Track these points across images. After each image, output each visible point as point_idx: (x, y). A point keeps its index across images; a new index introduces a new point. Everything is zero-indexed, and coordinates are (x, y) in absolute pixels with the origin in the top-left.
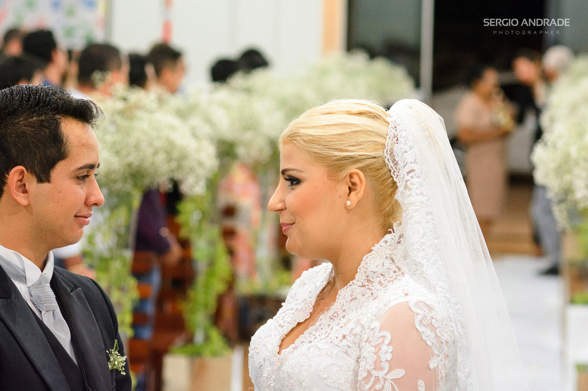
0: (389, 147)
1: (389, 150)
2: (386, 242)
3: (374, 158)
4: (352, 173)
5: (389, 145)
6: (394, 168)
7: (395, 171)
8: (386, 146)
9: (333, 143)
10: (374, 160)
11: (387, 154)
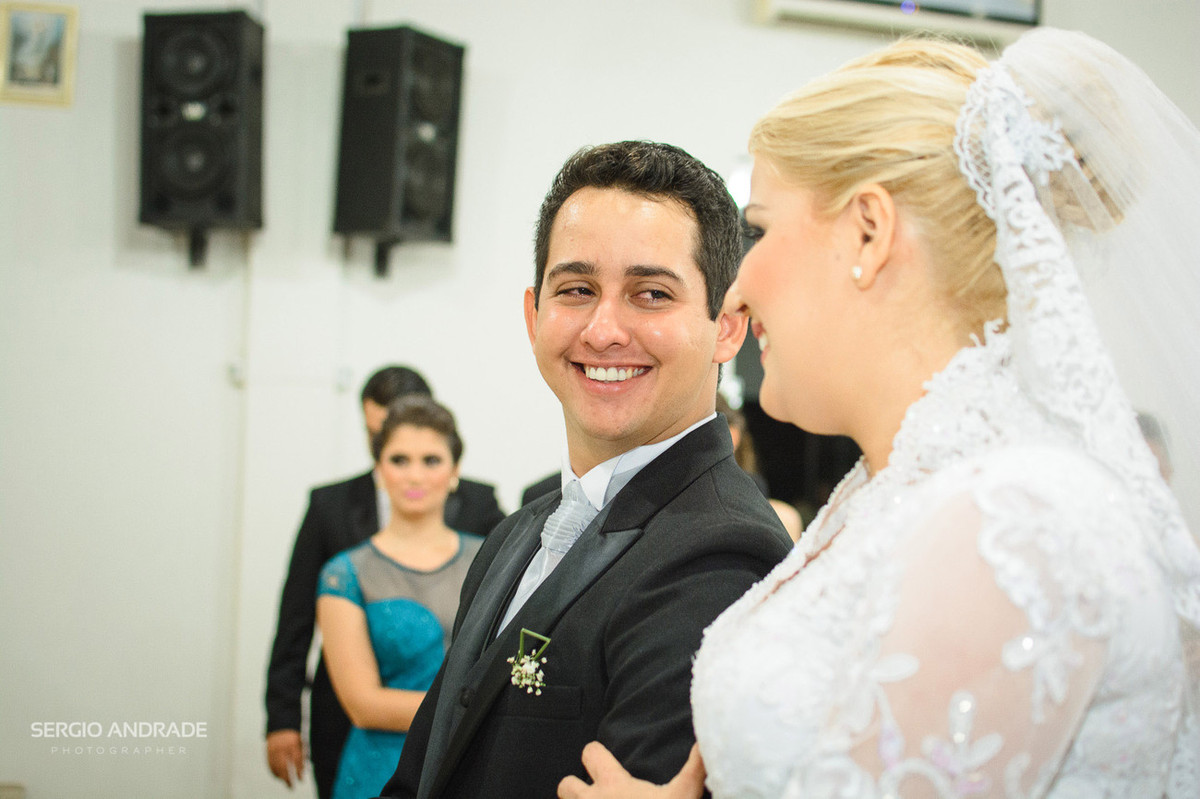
0: (966, 134)
1: (966, 140)
2: (963, 368)
3: (922, 158)
4: (865, 195)
5: (967, 127)
6: (983, 183)
7: (986, 193)
8: (959, 131)
9: (824, 131)
10: (921, 164)
11: (963, 150)
